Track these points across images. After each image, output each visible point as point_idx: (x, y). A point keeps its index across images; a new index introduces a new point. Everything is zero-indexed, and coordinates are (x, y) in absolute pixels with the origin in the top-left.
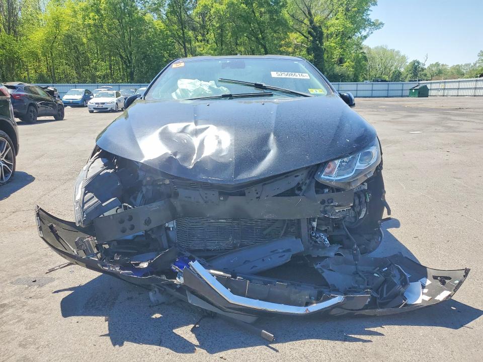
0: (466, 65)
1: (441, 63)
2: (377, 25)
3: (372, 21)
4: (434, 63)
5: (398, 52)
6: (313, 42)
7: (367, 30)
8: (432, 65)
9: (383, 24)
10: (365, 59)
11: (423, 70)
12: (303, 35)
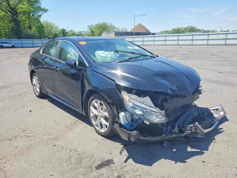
0: (83, 31)
1: (73, 30)
2: (45, 11)
3: (42, 8)
4: (70, 30)
5: (54, 24)
6: (13, 16)
7: (40, 12)
8: (70, 31)
9: (48, 10)
10: (43, 27)
11: (67, 33)
12: (4, 11)
